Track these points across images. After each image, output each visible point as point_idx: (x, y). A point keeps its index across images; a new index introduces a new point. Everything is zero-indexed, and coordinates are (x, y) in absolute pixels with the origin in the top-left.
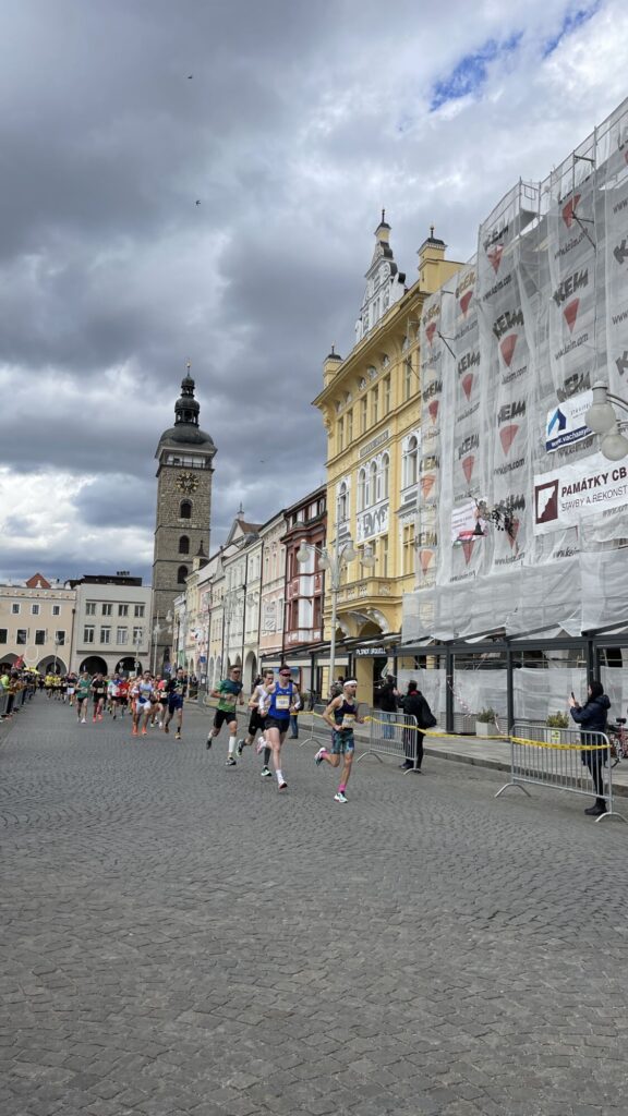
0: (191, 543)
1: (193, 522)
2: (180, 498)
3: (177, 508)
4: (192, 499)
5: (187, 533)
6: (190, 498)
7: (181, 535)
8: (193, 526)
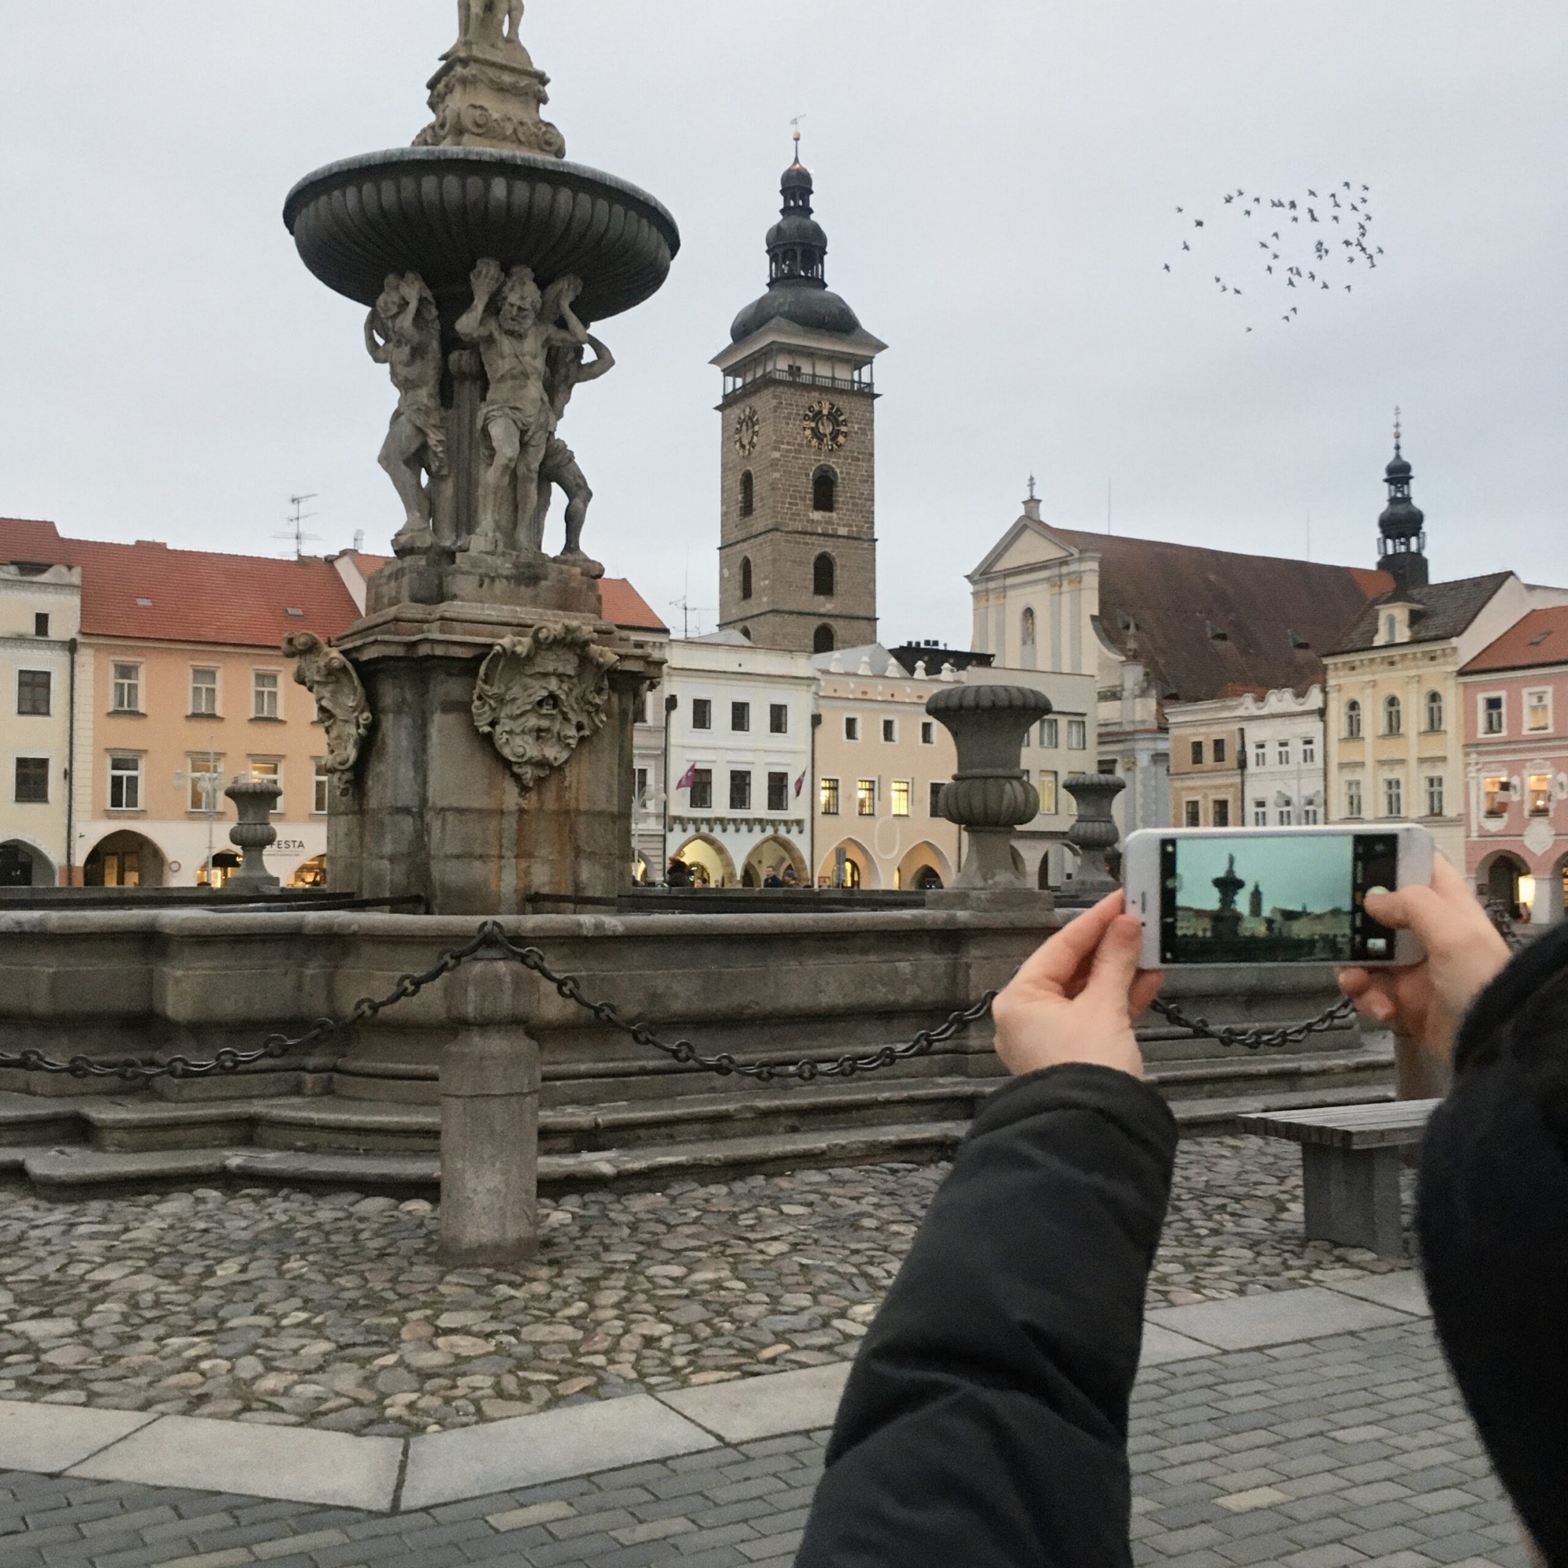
0: (838, 572)
1: (838, 521)
2: (811, 461)
3: (806, 486)
4: (836, 464)
5: (828, 547)
6: (831, 462)
7: (818, 551)
8: (842, 531)
